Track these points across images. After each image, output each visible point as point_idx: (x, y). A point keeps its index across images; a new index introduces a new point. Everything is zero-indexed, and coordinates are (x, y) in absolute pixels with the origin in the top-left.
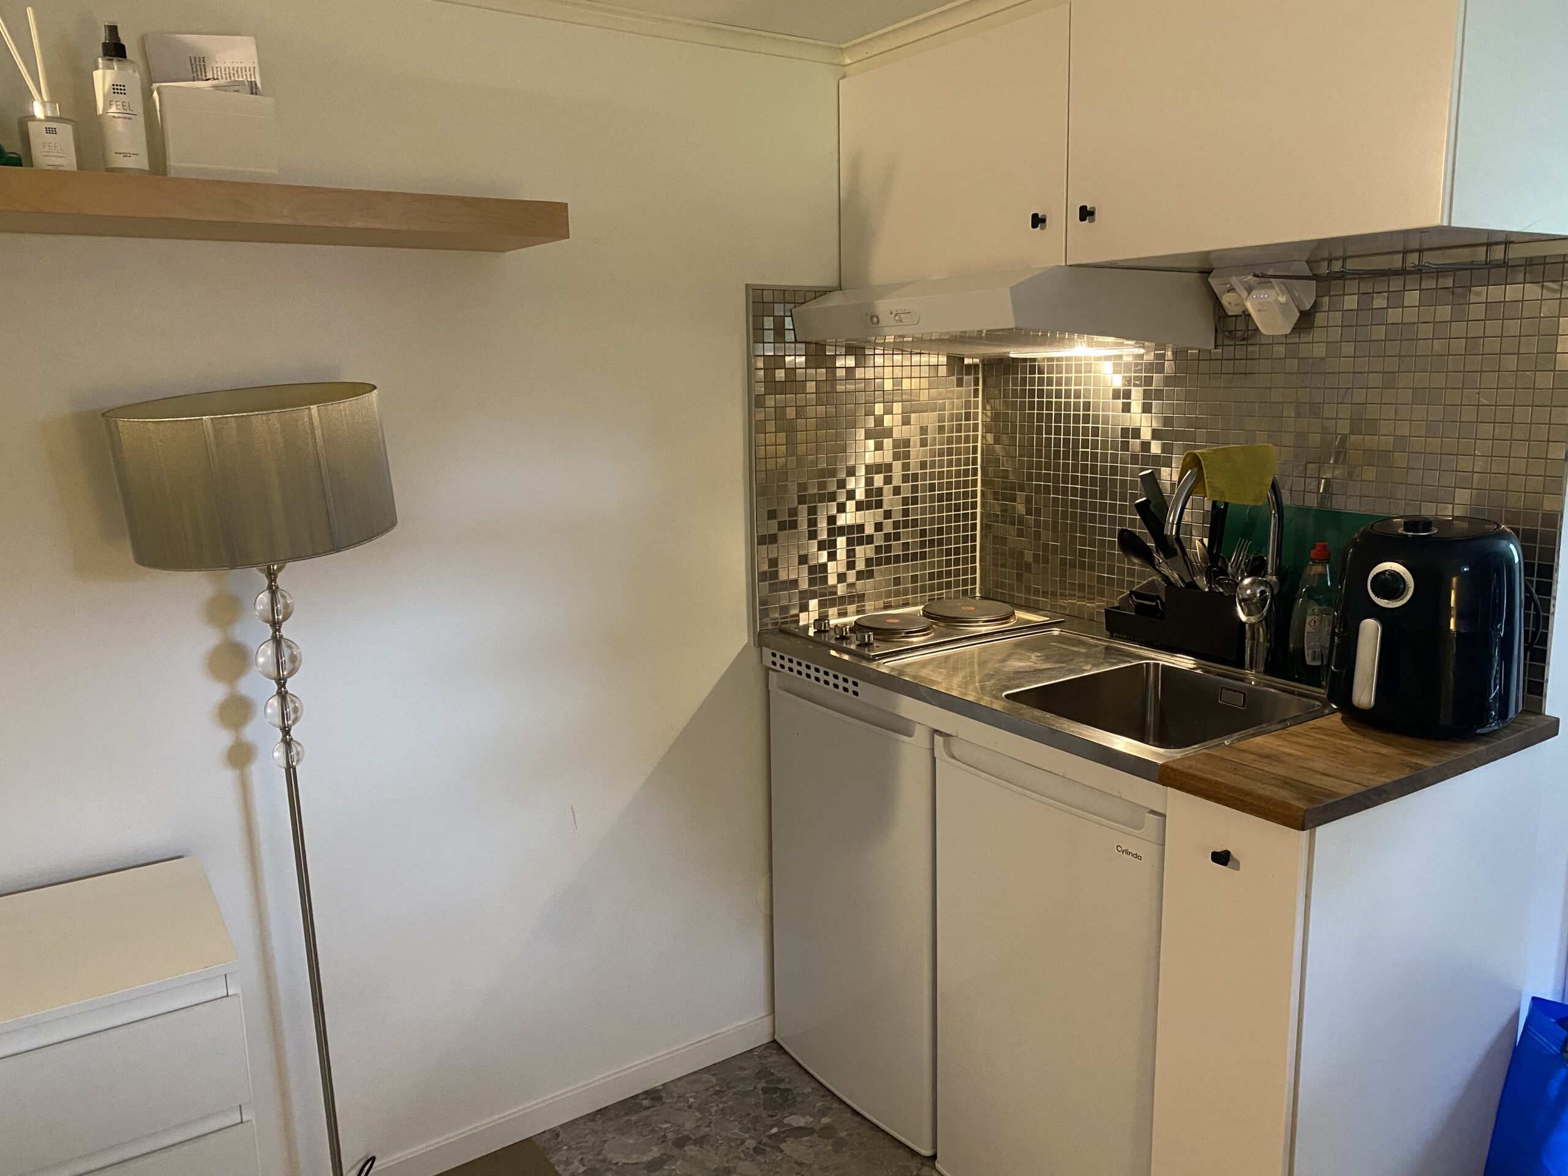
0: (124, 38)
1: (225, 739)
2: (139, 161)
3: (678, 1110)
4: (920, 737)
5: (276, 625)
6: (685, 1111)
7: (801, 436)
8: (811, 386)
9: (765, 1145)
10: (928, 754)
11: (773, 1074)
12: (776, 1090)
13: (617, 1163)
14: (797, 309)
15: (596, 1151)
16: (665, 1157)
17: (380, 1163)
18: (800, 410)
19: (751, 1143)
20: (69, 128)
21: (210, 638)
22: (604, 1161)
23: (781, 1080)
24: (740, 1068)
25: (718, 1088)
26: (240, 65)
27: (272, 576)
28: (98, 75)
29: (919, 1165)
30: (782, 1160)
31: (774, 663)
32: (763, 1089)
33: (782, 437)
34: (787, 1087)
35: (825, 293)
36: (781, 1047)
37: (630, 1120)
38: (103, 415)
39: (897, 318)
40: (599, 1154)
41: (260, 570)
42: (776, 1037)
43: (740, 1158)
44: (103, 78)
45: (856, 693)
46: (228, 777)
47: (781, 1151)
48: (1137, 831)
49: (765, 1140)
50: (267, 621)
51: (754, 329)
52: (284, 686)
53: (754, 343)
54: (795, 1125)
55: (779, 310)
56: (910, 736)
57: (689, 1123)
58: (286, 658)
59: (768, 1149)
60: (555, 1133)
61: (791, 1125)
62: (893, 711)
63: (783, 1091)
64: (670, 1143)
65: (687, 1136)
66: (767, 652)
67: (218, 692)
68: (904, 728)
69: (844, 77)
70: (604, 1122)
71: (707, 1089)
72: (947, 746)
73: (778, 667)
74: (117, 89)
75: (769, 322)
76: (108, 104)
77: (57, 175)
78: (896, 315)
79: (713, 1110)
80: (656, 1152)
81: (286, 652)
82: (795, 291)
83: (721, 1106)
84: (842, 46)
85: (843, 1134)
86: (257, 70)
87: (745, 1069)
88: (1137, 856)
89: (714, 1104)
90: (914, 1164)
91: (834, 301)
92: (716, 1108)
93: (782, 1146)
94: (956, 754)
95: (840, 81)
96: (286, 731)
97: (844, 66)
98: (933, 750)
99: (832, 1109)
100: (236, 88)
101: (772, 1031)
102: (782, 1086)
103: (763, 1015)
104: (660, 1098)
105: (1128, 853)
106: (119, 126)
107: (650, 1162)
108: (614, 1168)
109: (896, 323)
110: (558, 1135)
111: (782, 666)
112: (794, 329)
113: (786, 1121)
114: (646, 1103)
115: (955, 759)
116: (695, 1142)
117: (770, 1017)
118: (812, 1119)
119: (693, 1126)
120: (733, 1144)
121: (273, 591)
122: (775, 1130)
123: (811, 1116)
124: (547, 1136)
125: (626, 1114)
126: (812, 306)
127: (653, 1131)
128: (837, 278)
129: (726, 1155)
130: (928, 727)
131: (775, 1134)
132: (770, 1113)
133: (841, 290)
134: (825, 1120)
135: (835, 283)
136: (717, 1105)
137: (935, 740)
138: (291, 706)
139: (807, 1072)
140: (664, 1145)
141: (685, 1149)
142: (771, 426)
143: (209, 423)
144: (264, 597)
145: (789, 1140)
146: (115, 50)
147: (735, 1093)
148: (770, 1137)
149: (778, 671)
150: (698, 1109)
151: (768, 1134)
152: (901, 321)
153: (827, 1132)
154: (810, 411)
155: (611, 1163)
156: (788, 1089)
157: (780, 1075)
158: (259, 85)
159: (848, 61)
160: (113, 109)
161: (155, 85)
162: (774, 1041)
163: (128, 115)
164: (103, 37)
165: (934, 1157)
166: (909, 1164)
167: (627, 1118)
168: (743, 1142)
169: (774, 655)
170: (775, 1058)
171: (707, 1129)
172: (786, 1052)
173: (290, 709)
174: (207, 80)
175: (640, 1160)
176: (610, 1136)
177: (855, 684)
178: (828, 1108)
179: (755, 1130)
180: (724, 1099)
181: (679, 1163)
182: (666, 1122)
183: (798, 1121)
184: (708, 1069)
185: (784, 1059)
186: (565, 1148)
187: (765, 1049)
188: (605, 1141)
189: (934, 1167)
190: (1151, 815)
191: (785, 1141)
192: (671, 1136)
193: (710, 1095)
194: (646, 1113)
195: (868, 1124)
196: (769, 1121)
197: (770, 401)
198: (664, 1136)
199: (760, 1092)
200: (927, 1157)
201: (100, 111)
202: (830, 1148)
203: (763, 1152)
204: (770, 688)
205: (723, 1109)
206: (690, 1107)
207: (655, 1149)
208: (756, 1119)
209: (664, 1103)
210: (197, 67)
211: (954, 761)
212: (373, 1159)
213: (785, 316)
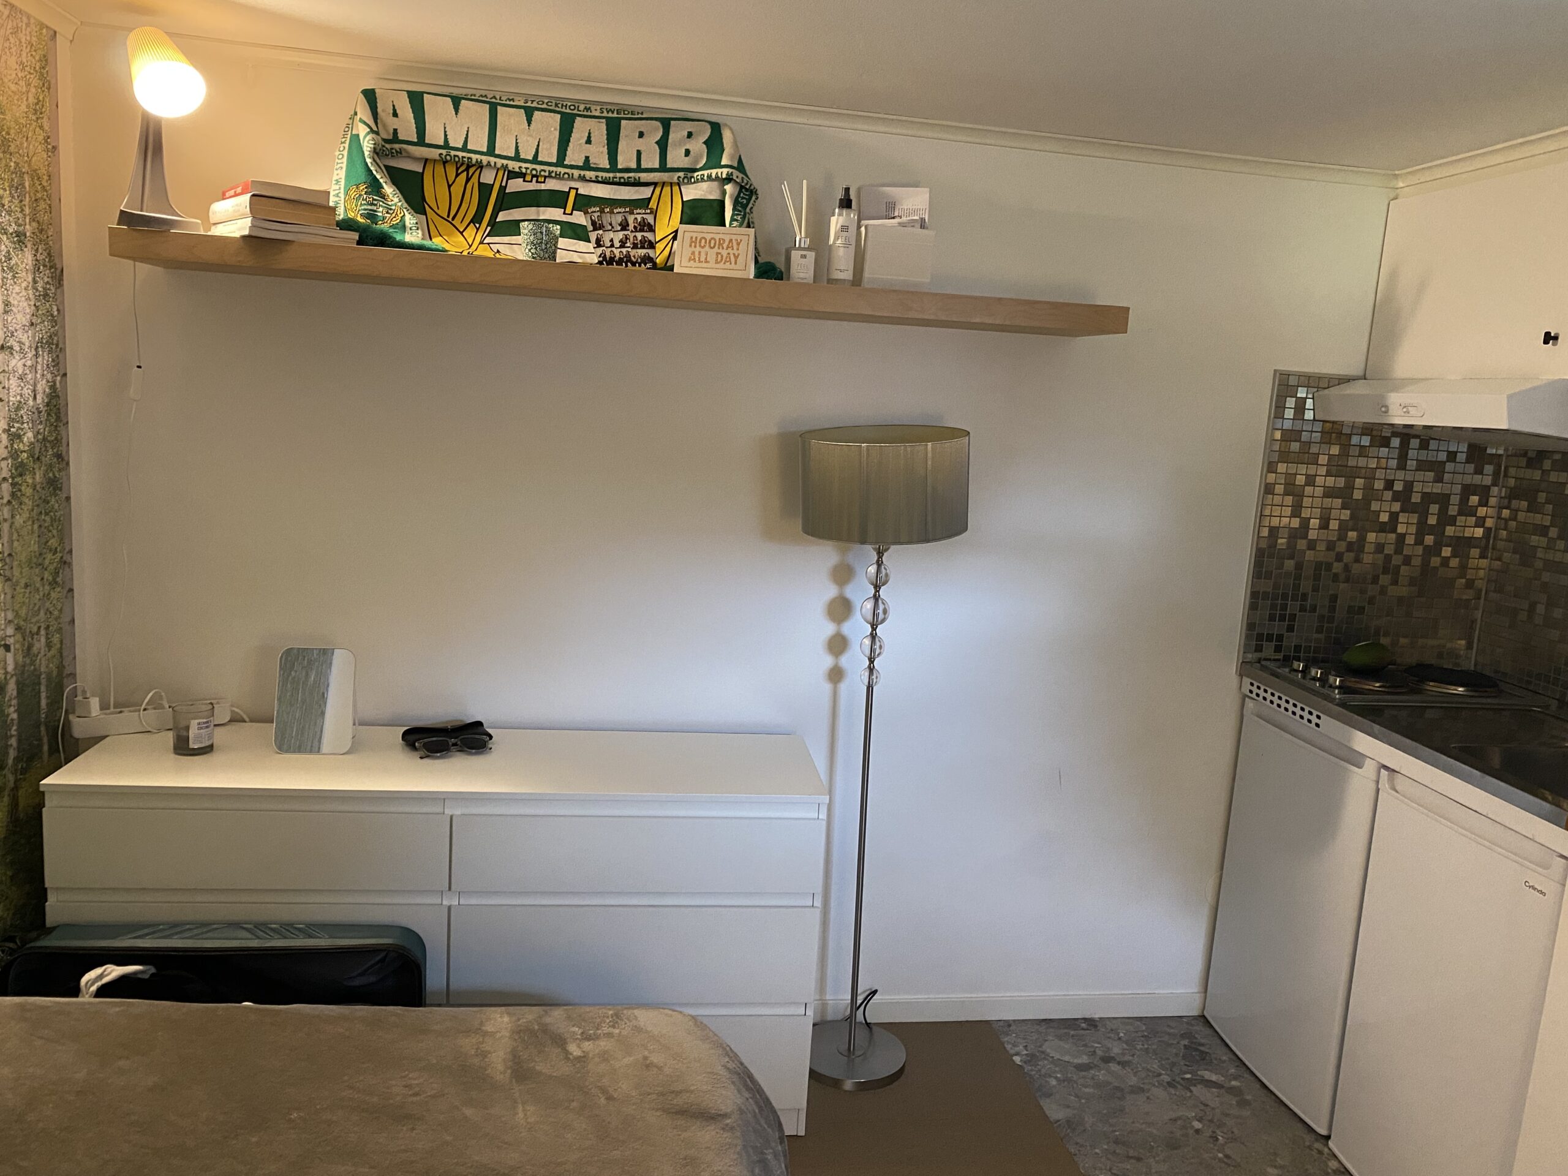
0: (853, 195)
1: (828, 661)
2: (848, 275)
3: (1109, 1038)
4: (1369, 768)
5: (877, 587)
6: (1115, 1040)
7: (1307, 502)
8: (1323, 459)
9: (1178, 1083)
10: (1373, 786)
11: (1196, 1038)
12: (1196, 1050)
13: (1053, 1057)
14: (1321, 393)
15: (1038, 1044)
16: (1092, 1065)
17: (879, 997)
18: (1310, 481)
19: (1166, 1078)
20: (813, 254)
21: (831, 591)
22: (1043, 1052)
23: (1202, 1045)
24: (1168, 1026)
25: (1146, 1034)
26: (916, 207)
27: (880, 554)
28: (834, 220)
29: (1313, 1139)
30: (1190, 1097)
31: (1251, 692)
32: (1185, 1045)
33: (1289, 500)
34: (1207, 1051)
35: (1349, 381)
36: (1208, 1022)
37: (1069, 1033)
38: (800, 436)
39: (1405, 410)
40: (1041, 1046)
41: (874, 549)
42: (1206, 1014)
43: (1154, 1085)
44: (836, 221)
45: (1317, 725)
46: (827, 687)
47: (1191, 1091)
48: (1545, 871)
49: (1178, 1079)
50: (872, 584)
51: (1276, 407)
52: (875, 630)
53: (1275, 417)
54: (1206, 1077)
55: (1302, 393)
56: (1360, 767)
57: (1116, 1050)
58: (880, 611)
59: (1179, 1086)
60: (1008, 1024)
61: (1203, 1077)
62: (1347, 744)
63: (1202, 1052)
64: (1098, 1057)
65: (1113, 1057)
66: (1247, 681)
67: (829, 629)
68: (1357, 759)
69: (1396, 198)
70: (1047, 1028)
71: (1137, 1032)
72: (1391, 781)
73: (1254, 695)
74: (844, 228)
75: (1291, 402)
76: (837, 238)
77: (802, 285)
78: (1405, 407)
79: (1139, 1047)
80: (1084, 1059)
81: (881, 607)
82: (1320, 378)
83: (1146, 1046)
84: (1397, 172)
85: (1249, 1097)
86: (927, 211)
87: (1173, 1028)
88: (1541, 892)
89: (1140, 1043)
90: (1308, 1138)
91: (1357, 389)
92: (1141, 1047)
93: (1192, 1088)
94: (1397, 788)
95: (1391, 202)
96: (871, 661)
97: (1397, 188)
98: (1378, 782)
99: (1243, 1077)
100: (912, 224)
101: (1202, 1006)
102: (1202, 1048)
103: (1196, 991)
104: (1096, 1026)
105: (1535, 889)
106: (841, 252)
107: (1079, 1064)
108: (1051, 1059)
109: (1403, 414)
110: (1010, 1026)
111: (1258, 695)
112: (1314, 410)
113: (1199, 1073)
114: (1083, 1025)
115: (1397, 792)
116: (1119, 1063)
117: (1203, 995)
118: (1223, 1079)
119: (1120, 1052)
120: (1150, 1074)
121: (879, 564)
122: (1188, 1076)
123: (1223, 1076)
124: (1001, 1024)
125: (1066, 1028)
126: (1333, 391)
127: (1085, 1046)
128: (1362, 366)
129: (1143, 1079)
130: (1378, 762)
131: (1188, 1079)
132: (1187, 1063)
133: (1365, 379)
134: (1234, 1083)
135: (1360, 373)
136: (1143, 1045)
137: (1381, 775)
138: (878, 644)
139: (1227, 1045)
140: (1093, 1057)
141: (1110, 1064)
142: (1279, 489)
143: (865, 449)
144: (872, 569)
145: (1199, 1086)
146: (846, 203)
147: (1159, 1041)
148: (1183, 1079)
149: (1254, 699)
150: (1126, 1043)
151: (1183, 1076)
152: (1408, 413)
153: (1231, 1091)
154: (1319, 480)
155: (1048, 1055)
156: (1207, 1053)
157: (1203, 1041)
158: (927, 221)
159: (1401, 185)
160: (839, 241)
161: (864, 222)
162: (1204, 1016)
163: (846, 245)
164: (840, 194)
165: (1328, 1137)
166: (1305, 1136)
167: (1066, 1031)
168: (1160, 1075)
169: (1252, 684)
170: (1199, 1028)
171: (1131, 1058)
172: (1211, 1026)
173: (877, 646)
174: (894, 218)
175: (1071, 1061)
176: (1051, 1038)
177: (1318, 717)
178: (1240, 1076)
179: (1171, 1070)
180: (1150, 1042)
181: (1102, 1072)
182: (1099, 1043)
183: (1208, 1075)
184: (1140, 1019)
185: (1209, 1031)
186: (1014, 1035)
187: (1193, 1020)
188: (1046, 1040)
189: (1327, 1145)
190: (1559, 859)
191: (1195, 1086)
192: (1099, 1053)
193: (1139, 1037)
194: (1082, 1032)
195: (1273, 1097)
196: (1184, 1068)
197: (1282, 467)
198: (1094, 1052)
199: (1182, 1048)
200: (1320, 1135)
201: (831, 242)
202: (1234, 1102)
203: (1174, 1087)
204: (1245, 713)
205: (1147, 1048)
206: (1120, 1039)
207: (1085, 1057)
208: (1173, 1064)
209: (1098, 1030)
210: (889, 210)
211: (1394, 792)
212: (875, 992)
213: (1306, 398)
